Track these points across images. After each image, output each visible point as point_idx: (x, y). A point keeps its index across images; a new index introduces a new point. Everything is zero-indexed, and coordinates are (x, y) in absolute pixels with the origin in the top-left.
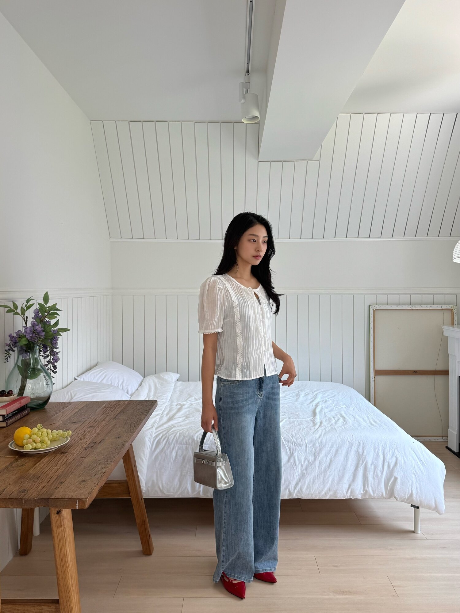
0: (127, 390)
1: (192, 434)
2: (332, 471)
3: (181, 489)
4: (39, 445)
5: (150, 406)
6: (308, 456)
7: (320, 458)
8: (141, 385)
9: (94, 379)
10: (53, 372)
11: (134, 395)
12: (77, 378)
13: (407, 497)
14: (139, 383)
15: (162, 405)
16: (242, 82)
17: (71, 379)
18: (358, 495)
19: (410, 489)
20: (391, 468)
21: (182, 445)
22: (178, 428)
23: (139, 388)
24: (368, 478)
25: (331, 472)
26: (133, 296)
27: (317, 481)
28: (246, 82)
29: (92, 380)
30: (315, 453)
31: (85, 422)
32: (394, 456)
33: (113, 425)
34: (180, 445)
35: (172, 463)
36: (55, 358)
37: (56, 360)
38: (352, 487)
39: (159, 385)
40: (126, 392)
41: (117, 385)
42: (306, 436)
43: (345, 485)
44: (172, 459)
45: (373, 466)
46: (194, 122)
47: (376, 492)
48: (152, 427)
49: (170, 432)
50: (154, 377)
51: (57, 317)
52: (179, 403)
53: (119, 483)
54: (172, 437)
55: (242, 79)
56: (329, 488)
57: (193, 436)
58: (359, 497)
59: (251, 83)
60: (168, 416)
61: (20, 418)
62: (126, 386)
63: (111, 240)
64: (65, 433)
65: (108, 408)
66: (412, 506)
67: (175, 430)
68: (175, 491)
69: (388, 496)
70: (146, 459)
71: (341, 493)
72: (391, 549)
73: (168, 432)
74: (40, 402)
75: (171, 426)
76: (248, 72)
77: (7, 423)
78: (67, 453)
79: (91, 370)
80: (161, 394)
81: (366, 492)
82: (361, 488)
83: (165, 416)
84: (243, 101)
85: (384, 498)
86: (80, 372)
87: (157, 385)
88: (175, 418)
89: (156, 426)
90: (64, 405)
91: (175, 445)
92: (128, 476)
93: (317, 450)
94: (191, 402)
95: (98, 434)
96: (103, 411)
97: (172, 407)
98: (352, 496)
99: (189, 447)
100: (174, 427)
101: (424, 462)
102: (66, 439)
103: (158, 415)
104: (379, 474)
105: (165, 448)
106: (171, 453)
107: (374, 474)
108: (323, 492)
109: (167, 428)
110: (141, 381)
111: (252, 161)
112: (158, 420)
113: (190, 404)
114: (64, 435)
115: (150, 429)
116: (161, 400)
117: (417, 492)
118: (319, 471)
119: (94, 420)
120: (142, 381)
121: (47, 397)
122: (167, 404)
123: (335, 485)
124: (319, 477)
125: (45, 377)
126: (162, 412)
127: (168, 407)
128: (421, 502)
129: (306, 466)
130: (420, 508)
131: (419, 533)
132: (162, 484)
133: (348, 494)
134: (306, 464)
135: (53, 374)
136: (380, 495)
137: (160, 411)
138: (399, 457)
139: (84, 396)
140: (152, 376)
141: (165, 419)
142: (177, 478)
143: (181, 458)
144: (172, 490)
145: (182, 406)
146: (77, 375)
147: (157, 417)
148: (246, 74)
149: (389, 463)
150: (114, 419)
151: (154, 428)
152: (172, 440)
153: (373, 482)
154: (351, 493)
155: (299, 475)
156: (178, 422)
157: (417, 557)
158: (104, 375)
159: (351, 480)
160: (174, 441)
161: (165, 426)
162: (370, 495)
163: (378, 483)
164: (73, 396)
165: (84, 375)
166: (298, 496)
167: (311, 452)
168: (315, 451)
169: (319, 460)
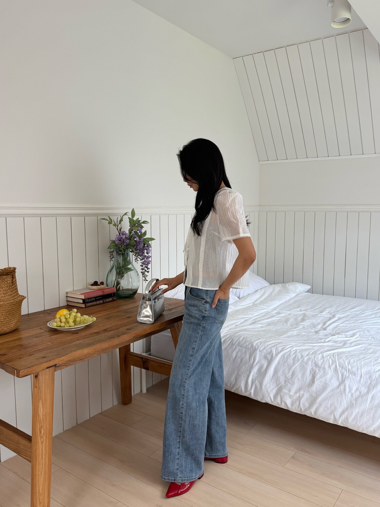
3: (236, 386)
6: (361, 387)
7: (373, 392)
27: (366, 415)
30: (369, 386)
37: (148, 263)
42: (363, 366)
56: (379, 426)
61: (102, 303)
63: (260, 163)
77: (85, 305)
78: (77, 334)
80: (268, 301)
87: (273, 293)
88: (256, 324)
91: (237, 347)
93: (373, 383)
97: (269, 313)
99: (248, 351)
100: (246, 331)
113: (289, 314)
114: (90, 320)
118: (370, 405)
127: (264, 313)
129: (356, 396)
134: (356, 394)
155: (347, 403)
160: (237, 343)
167: (366, 384)
168: (371, 383)
169: (372, 394)
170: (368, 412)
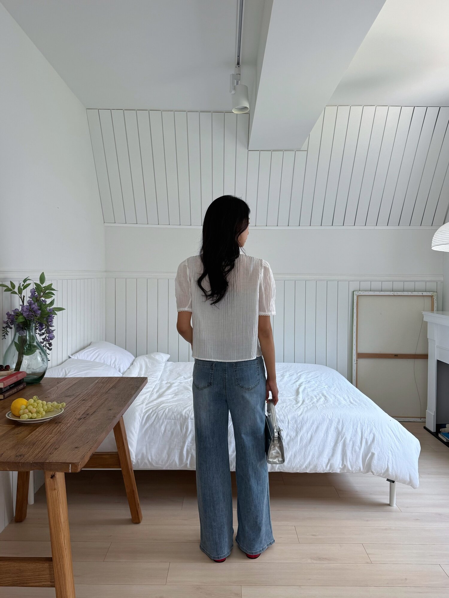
0: (119, 368)
1: (180, 410)
2: (313, 446)
3: (169, 461)
4: (35, 415)
5: (140, 382)
6: (290, 432)
7: (301, 434)
8: (132, 364)
9: (87, 358)
10: (49, 349)
11: (126, 374)
12: (71, 356)
13: (383, 471)
14: (131, 362)
15: (153, 383)
16: (233, 74)
17: (65, 357)
18: (337, 469)
19: (386, 464)
20: (369, 443)
21: (170, 420)
22: (167, 404)
23: (131, 367)
24: (346, 454)
25: (311, 447)
26: (126, 279)
27: (298, 455)
28: (236, 74)
29: (86, 358)
30: (296, 429)
31: (78, 395)
32: (372, 433)
33: (105, 399)
34: (169, 420)
35: (161, 437)
36: (51, 336)
37: (52, 339)
38: (331, 462)
39: (150, 364)
40: (118, 370)
41: (110, 364)
42: (288, 413)
43: (324, 459)
44: (161, 433)
45: (351, 442)
46: (187, 111)
47: (354, 467)
48: (143, 403)
49: (159, 407)
50: (145, 357)
51: (52, 297)
52: (169, 381)
53: (111, 455)
54: (161, 412)
55: (233, 71)
56: (310, 462)
57: (181, 412)
58: (338, 471)
59: (241, 75)
60: (158, 394)
61: (16, 391)
62: (118, 365)
63: (105, 225)
64: (60, 405)
65: (100, 384)
66: (388, 480)
67: (165, 406)
68: (164, 463)
69: (365, 471)
70: (136, 433)
71: (321, 467)
72: (367, 521)
73: (158, 407)
74: (36, 377)
75: (161, 402)
76: (238, 64)
77: (4, 396)
78: (61, 423)
79: (85, 349)
80: (152, 373)
81: (344, 467)
82: (340, 463)
83: (155, 393)
84: (233, 92)
85: (362, 472)
86: (74, 351)
87: (148, 365)
88: (164, 395)
89: (146, 402)
90: (58, 380)
91: (164, 420)
92: (118, 448)
93: (299, 426)
94: (180, 381)
95: (91, 407)
96: (96, 386)
97: (162, 385)
98: (331, 470)
99: (178, 422)
100: (163, 403)
101: (400, 439)
102: (60, 410)
103: (148, 392)
104: (357, 449)
105: (155, 423)
106: (160, 427)
107: (352, 450)
108: (304, 466)
109: (156, 404)
110: (132, 360)
111: (242, 150)
112: (148, 396)
113: (179, 382)
114: (58, 406)
115: (140, 405)
116: (152, 378)
117: (393, 467)
118: (300, 446)
119: (87, 394)
120: (134, 360)
121: (42, 372)
122: (157, 382)
123: (316, 459)
124: (301, 452)
125: (41, 354)
126: (152, 389)
127: (159, 385)
128: (396, 476)
129: (288, 441)
130: (396, 483)
131: (394, 506)
132: (151, 456)
133: (327, 468)
134: (288, 439)
135: (48, 351)
136: (358, 470)
137: (150, 388)
138: (376, 434)
139: (78, 373)
140: (143, 356)
141: (155, 396)
142: (165, 452)
143: (170, 433)
144: (160, 462)
145: (171, 384)
146: (71, 354)
147: (147, 394)
148: (237, 66)
149: (366, 439)
150: (106, 393)
151: (145, 404)
152: (161, 415)
153: (351, 457)
154: (331, 467)
156: (168, 399)
157: (391, 527)
158: (97, 354)
159: (330, 455)
160: (163, 417)
161: (155, 402)
162: (348, 470)
163: (356, 458)
164: (67, 372)
165: (78, 354)
166: (280, 469)
167: (293, 428)
168: (297, 427)
169: (300, 436)
170: (300, 452)
